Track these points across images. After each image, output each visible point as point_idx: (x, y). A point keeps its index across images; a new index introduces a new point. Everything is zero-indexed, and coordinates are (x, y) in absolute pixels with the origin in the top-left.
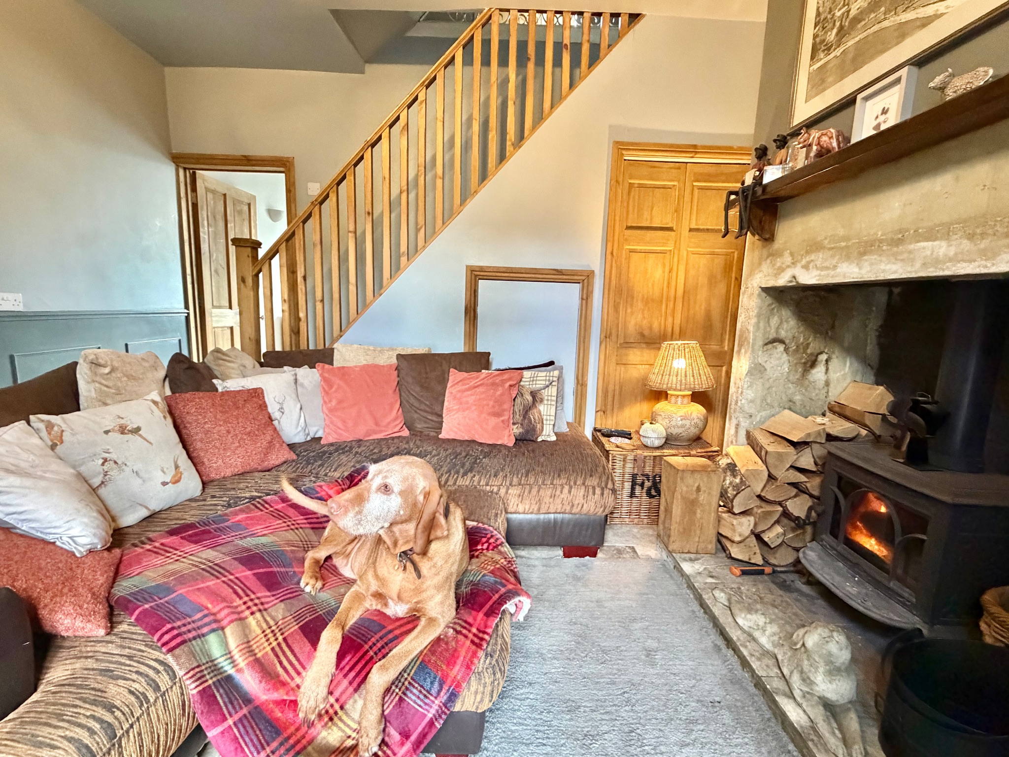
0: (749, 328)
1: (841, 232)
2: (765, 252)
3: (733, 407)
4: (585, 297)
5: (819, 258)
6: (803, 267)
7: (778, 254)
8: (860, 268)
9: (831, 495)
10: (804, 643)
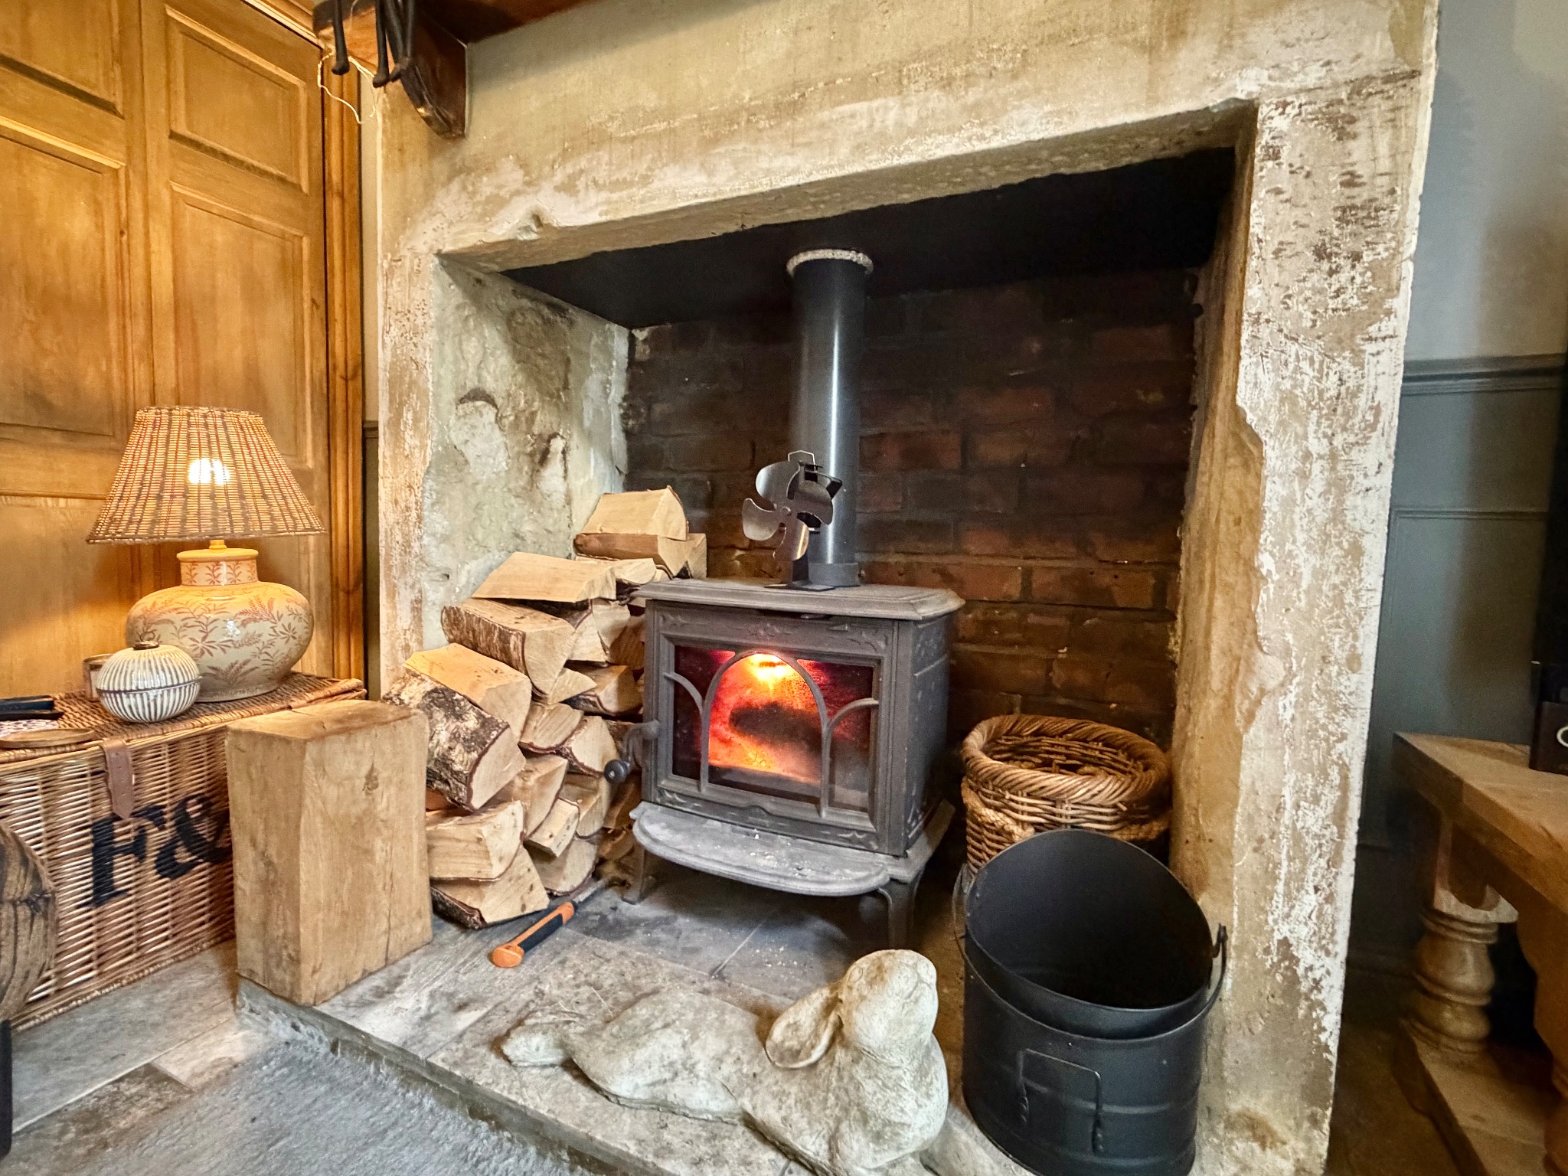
0: (419, 357)
1: (650, 99)
2: (440, 167)
3: (396, 561)
5: (601, 163)
6: (558, 189)
7: (486, 166)
8: (710, 174)
9: (667, 693)
10: (839, 1035)
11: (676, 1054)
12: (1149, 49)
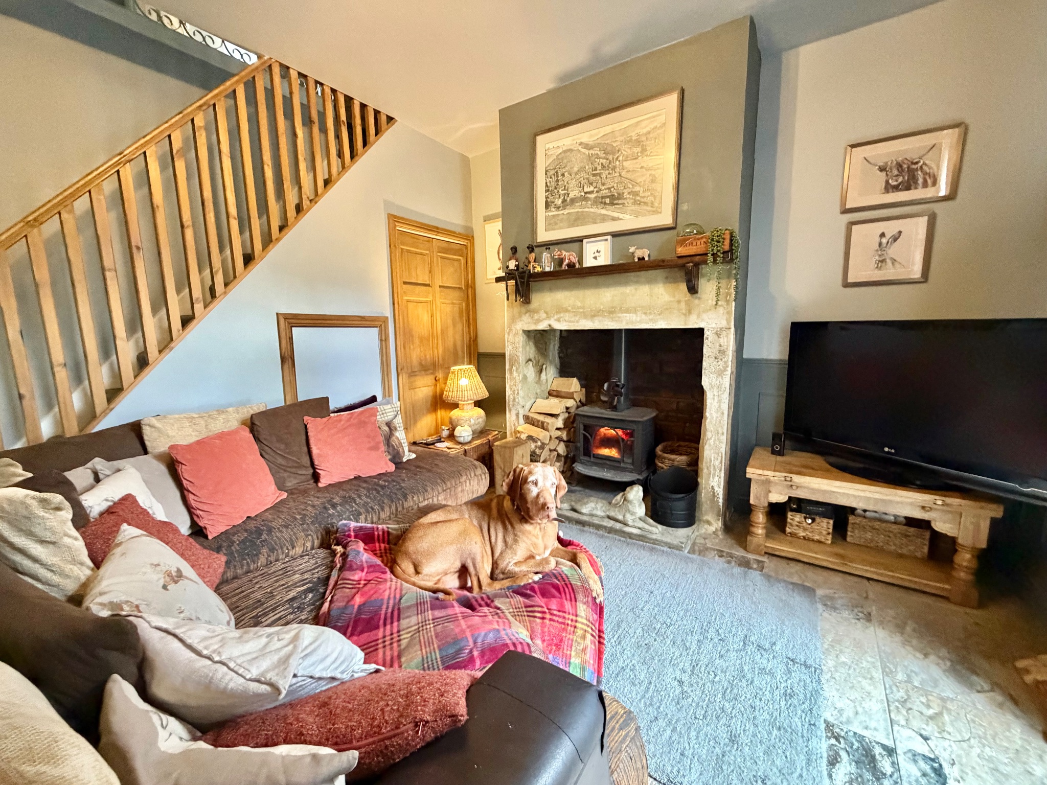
0: (518, 354)
1: (579, 304)
2: (523, 310)
3: (511, 403)
4: (383, 339)
5: (567, 316)
6: (556, 320)
7: (535, 311)
8: (593, 323)
9: (582, 437)
10: (625, 500)
11: (594, 506)
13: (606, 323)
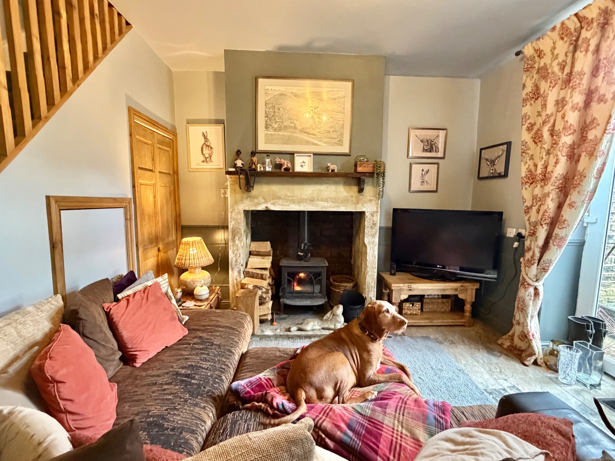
0: (240, 227)
1: (289, 194)
2: (245, 195)
3: (233, 263)
5: (280, 202)
6: (272, 204)
7: (255, 197)
8: (300, 207)
9: (286, 280)
10: (334, 315)
11: (313, 324)
12: (355, 204)
13: (308, 207)
